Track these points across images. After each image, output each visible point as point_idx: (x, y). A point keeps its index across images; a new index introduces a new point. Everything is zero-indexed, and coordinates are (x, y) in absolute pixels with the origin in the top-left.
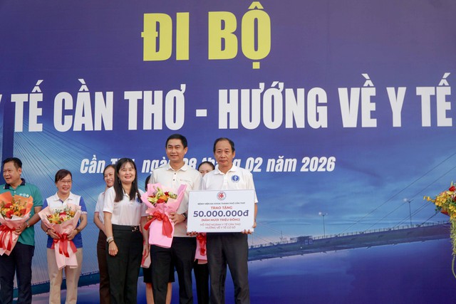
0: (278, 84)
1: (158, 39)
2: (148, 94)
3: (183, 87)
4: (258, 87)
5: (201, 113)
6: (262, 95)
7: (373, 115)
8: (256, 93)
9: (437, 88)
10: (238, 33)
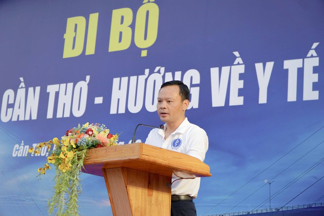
0: (159, 70)
1: (75, 38)
2: (63, 86)
3: (88, 78)
4: (143, 74)
5: (99, 100)
6: (146, 80)
7: (241, 92)
8: (142, 78)
9: (305, 59)
10: (133, 26)
